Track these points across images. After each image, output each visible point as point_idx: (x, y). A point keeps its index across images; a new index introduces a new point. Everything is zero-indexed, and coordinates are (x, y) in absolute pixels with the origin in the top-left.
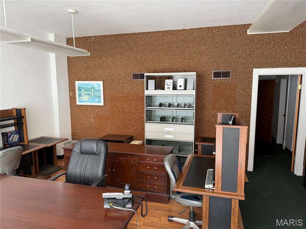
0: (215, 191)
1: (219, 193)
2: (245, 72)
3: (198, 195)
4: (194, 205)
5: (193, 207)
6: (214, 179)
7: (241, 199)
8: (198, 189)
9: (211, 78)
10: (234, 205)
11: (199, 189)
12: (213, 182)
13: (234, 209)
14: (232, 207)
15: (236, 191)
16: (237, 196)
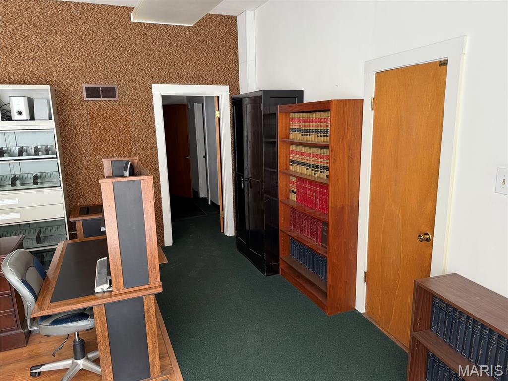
0: (113, 293)
1: (121, 294)
2: (140, 89)
3: (85, 309)
4: (79, 330)
5: (78, 333)
6: (109, 274)
7: (157, 292)
8: (82, 299)
9: (82, 97)
10: (148, 305)
11: (85, 299)
12: (109, 278)
13: (149, 311)
14: (145, 309)
15: (147, 282)
16: (150, 288)
